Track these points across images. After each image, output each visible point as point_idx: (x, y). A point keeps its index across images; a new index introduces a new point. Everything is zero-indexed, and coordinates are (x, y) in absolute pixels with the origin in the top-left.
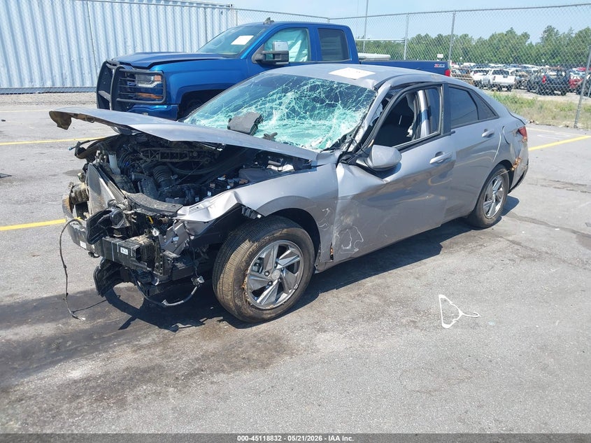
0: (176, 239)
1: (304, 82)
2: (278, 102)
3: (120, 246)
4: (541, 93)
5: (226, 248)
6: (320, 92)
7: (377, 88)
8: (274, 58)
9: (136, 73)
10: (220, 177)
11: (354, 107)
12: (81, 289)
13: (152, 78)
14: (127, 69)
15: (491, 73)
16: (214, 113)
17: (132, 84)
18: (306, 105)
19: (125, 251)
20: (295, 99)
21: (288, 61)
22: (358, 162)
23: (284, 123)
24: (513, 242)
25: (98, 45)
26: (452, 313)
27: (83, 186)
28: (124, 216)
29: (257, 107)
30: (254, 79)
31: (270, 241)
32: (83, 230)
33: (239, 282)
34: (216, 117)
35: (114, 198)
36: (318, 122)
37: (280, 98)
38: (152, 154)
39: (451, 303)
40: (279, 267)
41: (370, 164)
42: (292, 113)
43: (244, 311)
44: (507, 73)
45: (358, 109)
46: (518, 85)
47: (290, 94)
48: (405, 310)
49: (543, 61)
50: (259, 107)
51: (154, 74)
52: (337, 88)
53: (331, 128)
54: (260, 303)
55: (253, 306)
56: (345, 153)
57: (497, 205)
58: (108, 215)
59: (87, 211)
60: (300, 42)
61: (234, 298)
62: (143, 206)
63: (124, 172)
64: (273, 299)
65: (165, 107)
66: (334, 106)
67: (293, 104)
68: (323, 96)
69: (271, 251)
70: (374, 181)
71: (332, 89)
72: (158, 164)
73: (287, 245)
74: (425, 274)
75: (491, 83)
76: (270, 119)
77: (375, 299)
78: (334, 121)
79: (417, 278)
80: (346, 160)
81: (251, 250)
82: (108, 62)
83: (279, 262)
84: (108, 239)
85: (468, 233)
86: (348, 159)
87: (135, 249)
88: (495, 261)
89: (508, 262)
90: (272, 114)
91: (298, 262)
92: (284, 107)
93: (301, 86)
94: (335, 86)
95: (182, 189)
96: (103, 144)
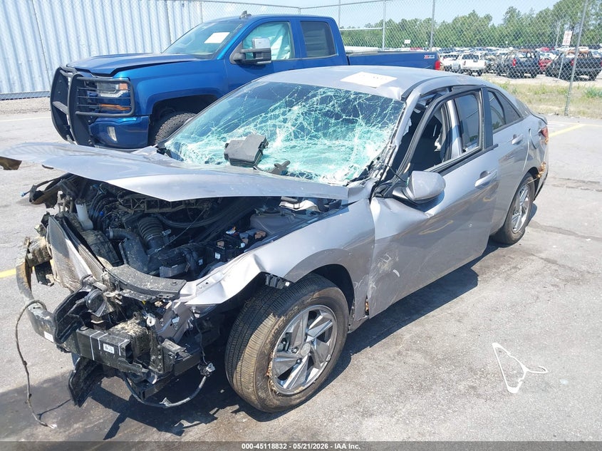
0: (176, 320)
1: (312, 93)
2: (281, 118)
3: (102, 342)
4: (513, 76)
5: (242, 324)
6: (333, 105)
7: (404, 99)
8: (255, 57)
9: (97, 81)
10: (229, 230)
11: (379, 122)
12: (48, 375)
13: (117, 86)
14: (86, 77)
15: (460, 57)
16: (203, 133)
17: (93, 93)
18: (316, 121)
19: (110, 349)
20: (302, 114)
21: (270, 59)
22: (395, 193)
23: (292, 145)
24: (547, 260)
25: (48, 46)
26: (514, 370)
27: (43, 242)
28: (106, 299)
29: (256, 125)
30: (246, 89)
31: (299, 311)
32: (48, 318)
33: (263, 370)
34: (205, 139)
35: (89, 272)
36: (334, 142)
37: (284, 114)
38: (134, 204)
39: (509, 353)
40: (309, 339)
41: (410, 194)
42: (300, 131)
43: (268, 403)
44: (477, 57)
45: (384, 125)
46: (488, 69)
47: (296, 109)
48: (459, 370)
49: (507, 42)
50: (258, 126)
51: (119, 82)
52: (355, 99)
53: (352, 149)
54: (288, 387)
55: (280, 394)
56: (378, 184)
57: (522, 216)
58: (83, 300)
59: (51, 272)
60: (281, 38)
61: (257, 390)
62: (131, 286)
63: (98, 226)
64: (303, 379)
65: (135, 119)
66: (353, 122)
67: (301, 120)
68: (338, 109)
69: (299, 323)
70: (415, 215)
71: (348, 101)
72: (145, 215)
73: (318, 310)
74: (466, 314)
75: (462, 68)
76: (274, 140)
77: (419, 358)
78: (356, 141)
79: (459, 321)
80: (380, 193)
81: (276, 327)
82: (61, 69)
83: (309, 333)
84: (84, 331)
85: (496, 252)
86: (382, 191)
87: (124, 346)
88: (538, 289)
89: (552, 288)
90: (275, 133)
91: (331, 328)
92: (290, 124)
93: (308, 98)
94: (352, 96)
95: (181, 254)
96: (65, 183)
